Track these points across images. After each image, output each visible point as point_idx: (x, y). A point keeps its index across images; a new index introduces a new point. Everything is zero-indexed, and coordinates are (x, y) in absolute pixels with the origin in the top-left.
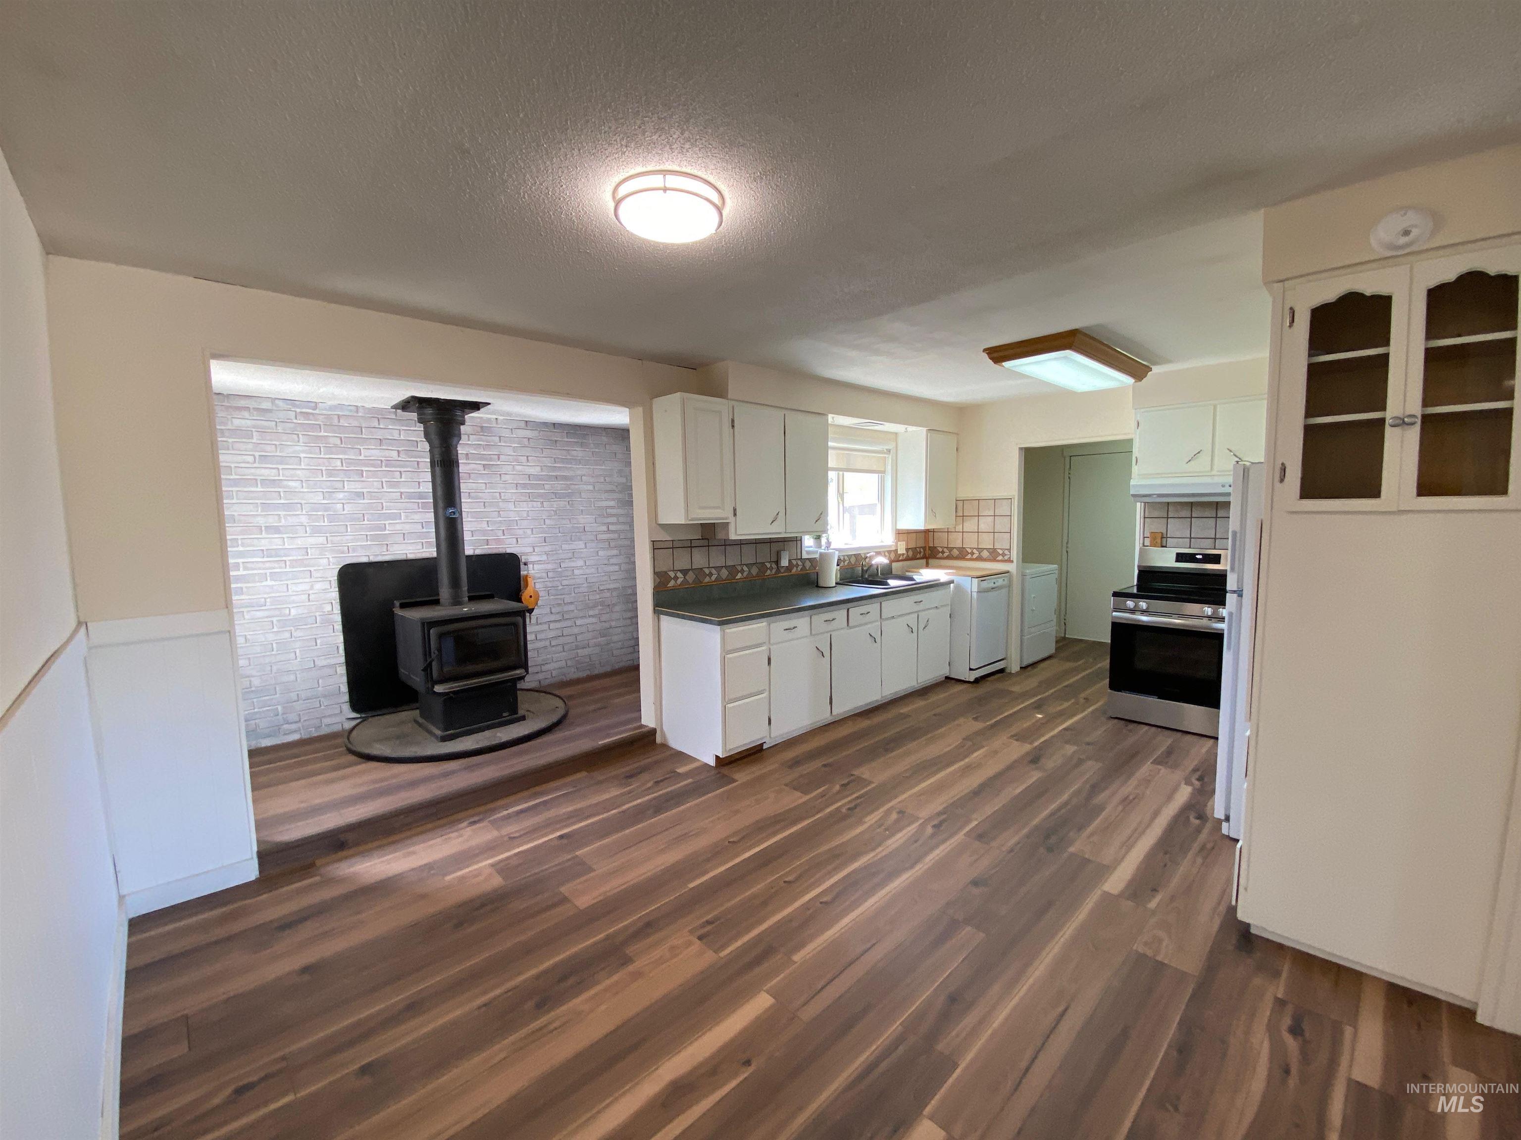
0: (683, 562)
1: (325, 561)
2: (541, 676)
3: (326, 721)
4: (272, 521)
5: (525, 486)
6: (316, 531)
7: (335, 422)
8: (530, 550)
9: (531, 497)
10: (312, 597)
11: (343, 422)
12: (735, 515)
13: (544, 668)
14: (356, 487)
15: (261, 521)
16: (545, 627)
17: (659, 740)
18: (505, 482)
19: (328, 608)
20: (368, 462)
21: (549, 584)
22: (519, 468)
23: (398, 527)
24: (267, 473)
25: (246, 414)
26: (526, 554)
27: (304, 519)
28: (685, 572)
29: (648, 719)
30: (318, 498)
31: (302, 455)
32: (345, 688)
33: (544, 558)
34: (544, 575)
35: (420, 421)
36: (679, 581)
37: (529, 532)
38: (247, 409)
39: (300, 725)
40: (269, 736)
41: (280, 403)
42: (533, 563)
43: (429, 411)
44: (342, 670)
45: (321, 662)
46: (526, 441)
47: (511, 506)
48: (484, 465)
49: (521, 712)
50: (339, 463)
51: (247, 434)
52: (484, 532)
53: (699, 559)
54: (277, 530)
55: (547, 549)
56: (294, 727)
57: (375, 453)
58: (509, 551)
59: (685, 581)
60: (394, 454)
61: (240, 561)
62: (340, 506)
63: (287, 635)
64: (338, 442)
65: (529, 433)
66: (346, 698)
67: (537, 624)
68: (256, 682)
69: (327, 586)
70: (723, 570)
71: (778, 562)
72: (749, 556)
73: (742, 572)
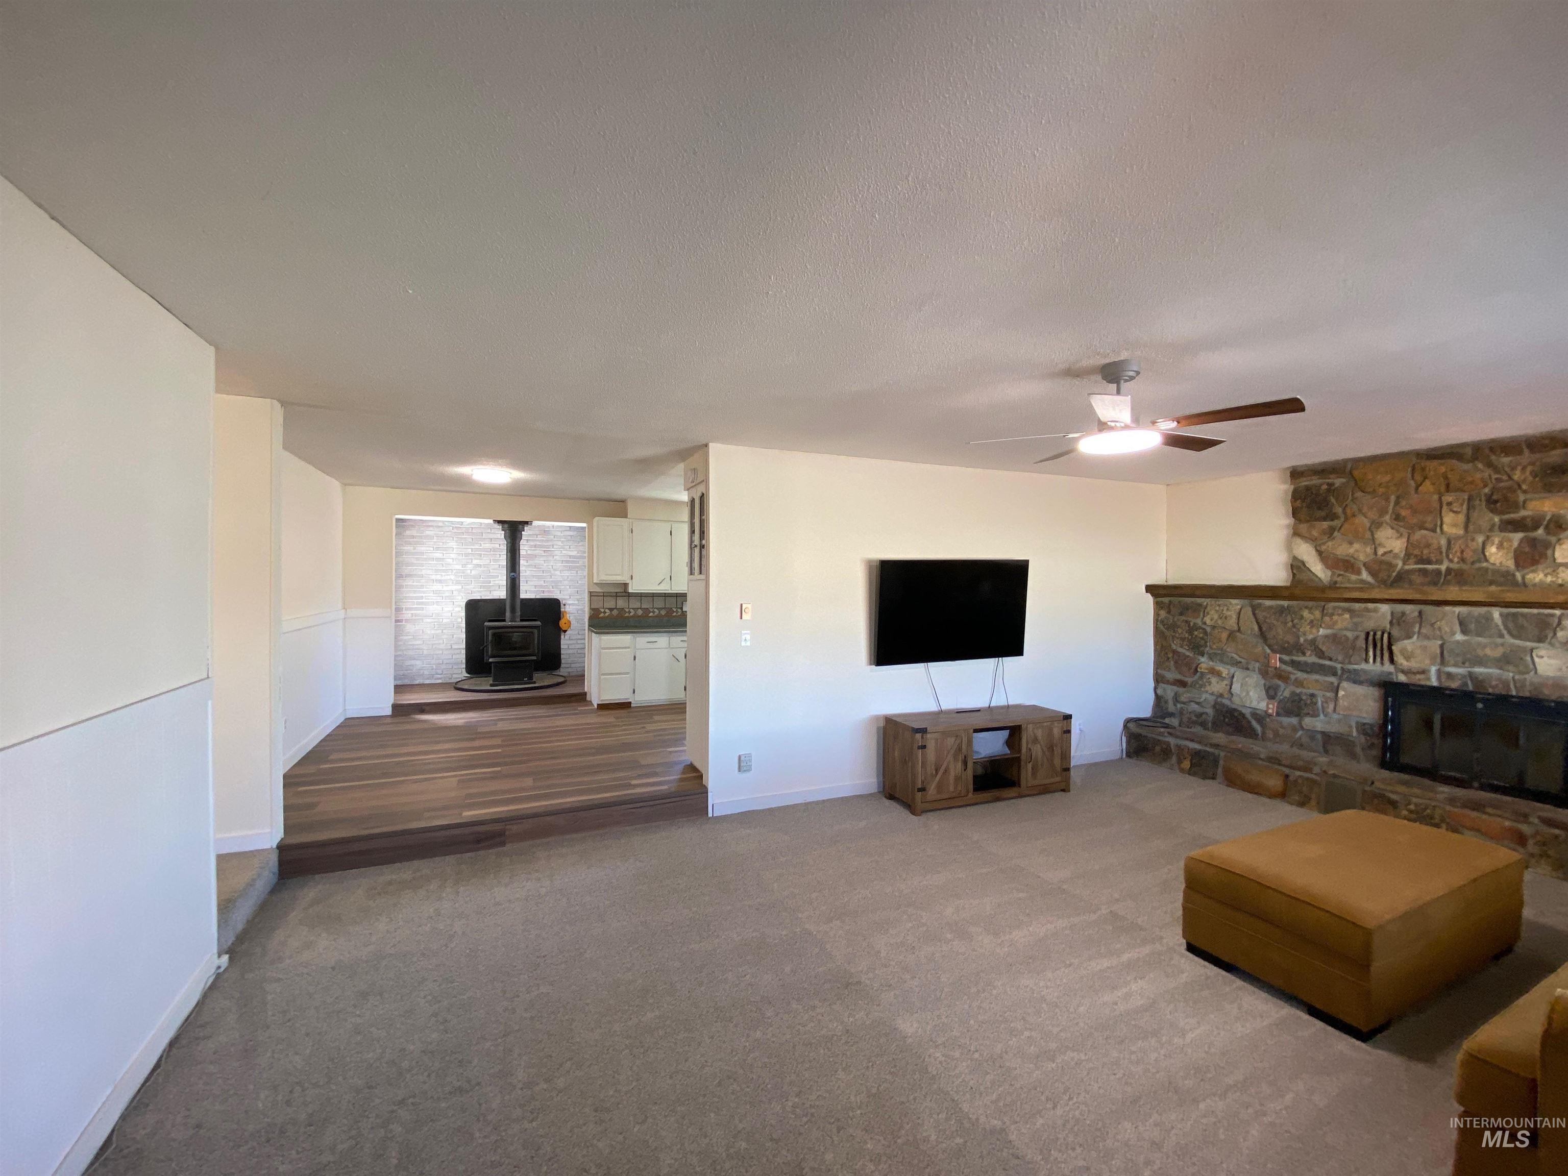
0: (610, 603)
1: (460, 598)
2: (570, 670)
3: (455, 676)
4: (439, 577)
5: (567, 562)
6: (458, 583)
7: (470, 531)
8: (568, 597)
9: (570, 568)
10: (453, 614)
11: (474, 531)
12: (632, 578)
13: (573, 665)
14: (475, 562)
15: (433, 577)
16: (574, 642)
17: (588, 698)
18: (555, 560)
19: (460, 620)
20: (485, 550)
21: (578, 618)
22: (563, 552)
23: (497, 582)
24: (438, 555)
25: (431, 529)
26: (565, 599)
27: (453, 577)
28: (611, 610)
29: (586, 690)
30: (459, 567)
31: (454, 547)
32: (464, 661)
33: (576, 602)
34: (576, 612)
35: (503, 530)
36: (607, 614)
37: (568, 587)
38: (432, 526)
39: (442, 676)
40: (428, 679)
41: (446, 523)
42: (569, 605)
43: (506, 526)
44: (464, 652)
45: (455, 647)
46: (570, 537)
47: (558, 573)
48: (544, 551)
49: (534, 680)
50: (470, 550)
51: (431, 537)
52: (541, 586)
53: (621, 603)
54: (440, 581)
55: (578, 597)
56: (439, 676)
57: (488, 546)
58: (555, 597)
59: (611, 615)
60: (497, 546)
61: (424, 595)
62: (469, 571)
63: (440, 631)
64: (470, 540)
65: (571, 533)
66: (464, 666)
67: (570, 639)
68: (425, 652)
69: (460, 609)
70: (640, 610)
71: (682, 608)
72: (659, 603)
73: (654, 612)
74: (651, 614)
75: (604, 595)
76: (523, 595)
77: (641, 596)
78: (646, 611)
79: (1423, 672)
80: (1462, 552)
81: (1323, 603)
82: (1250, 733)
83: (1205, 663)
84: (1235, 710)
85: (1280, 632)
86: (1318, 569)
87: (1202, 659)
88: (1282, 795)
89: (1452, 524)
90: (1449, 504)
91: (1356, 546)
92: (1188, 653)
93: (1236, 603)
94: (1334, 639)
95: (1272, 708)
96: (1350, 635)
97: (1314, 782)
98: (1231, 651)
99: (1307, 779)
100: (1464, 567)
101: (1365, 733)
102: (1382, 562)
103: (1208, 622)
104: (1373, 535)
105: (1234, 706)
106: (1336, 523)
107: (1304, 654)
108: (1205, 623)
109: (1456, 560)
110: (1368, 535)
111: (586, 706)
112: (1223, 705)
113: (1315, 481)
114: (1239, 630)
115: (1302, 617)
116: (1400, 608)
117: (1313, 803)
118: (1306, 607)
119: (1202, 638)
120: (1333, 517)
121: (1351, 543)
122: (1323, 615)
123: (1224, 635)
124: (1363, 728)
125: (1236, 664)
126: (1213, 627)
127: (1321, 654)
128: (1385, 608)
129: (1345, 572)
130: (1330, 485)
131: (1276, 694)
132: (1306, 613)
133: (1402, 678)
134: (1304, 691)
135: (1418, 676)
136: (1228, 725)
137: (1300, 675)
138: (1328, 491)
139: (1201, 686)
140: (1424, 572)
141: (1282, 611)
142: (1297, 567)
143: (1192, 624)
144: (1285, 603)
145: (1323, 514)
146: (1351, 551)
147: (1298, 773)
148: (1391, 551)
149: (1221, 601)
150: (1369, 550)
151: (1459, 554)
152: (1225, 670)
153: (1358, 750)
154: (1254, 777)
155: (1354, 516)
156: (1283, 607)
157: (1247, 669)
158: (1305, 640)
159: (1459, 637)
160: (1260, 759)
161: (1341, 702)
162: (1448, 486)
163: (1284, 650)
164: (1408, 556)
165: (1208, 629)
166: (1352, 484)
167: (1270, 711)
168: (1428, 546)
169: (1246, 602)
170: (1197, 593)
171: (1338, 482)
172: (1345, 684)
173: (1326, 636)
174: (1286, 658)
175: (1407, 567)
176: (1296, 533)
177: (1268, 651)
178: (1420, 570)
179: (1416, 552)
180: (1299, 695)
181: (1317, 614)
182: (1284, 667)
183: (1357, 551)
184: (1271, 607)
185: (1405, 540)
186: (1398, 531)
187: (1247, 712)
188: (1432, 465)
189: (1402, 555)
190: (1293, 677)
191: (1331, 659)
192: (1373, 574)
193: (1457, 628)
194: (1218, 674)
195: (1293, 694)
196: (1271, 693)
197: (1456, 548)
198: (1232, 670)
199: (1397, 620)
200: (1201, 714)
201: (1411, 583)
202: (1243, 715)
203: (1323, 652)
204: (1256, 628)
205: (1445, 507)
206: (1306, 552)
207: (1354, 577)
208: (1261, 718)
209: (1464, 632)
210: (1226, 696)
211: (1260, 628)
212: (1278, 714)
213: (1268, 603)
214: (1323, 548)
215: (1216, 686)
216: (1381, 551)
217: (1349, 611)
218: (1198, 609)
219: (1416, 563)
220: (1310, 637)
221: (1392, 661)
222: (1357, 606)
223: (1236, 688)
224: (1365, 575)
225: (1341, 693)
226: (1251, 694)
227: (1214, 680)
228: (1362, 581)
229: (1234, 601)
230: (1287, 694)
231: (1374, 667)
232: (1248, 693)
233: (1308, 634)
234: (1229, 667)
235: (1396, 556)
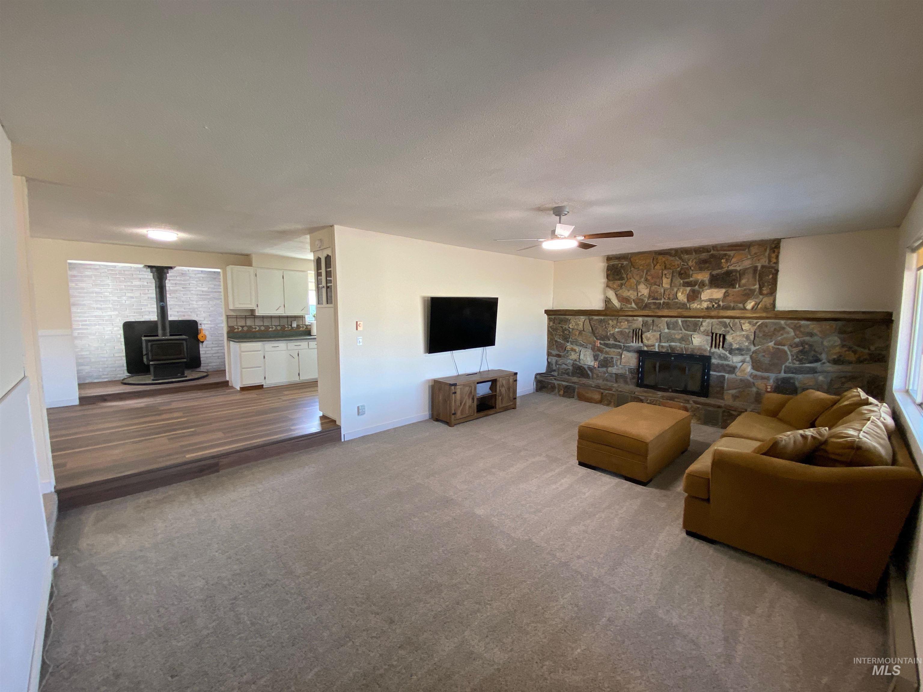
0: (242, 323)
1: (118, 320)
2: (209, 368)
3: (118, 376)
4: (99, 306)
5: (201, 295)
6: (115, 310)
7: (123, 272)
8: (203, 319)
9: (204, 300)
10: (113, 332)
11: (126, 273)
12: (257, 306)
13: (210, 364)
14: (129, 295)
15: (95, 306)
16: (210, 349)
17: (230, 384)
18: (192, 294)
19: (119, 336)
20: (135, 286)
21: (212, 333)
22: (198, 288)
23: (147, 309)
24: (97, 290)
25: (89, 270)
26: (201, 320)
27: (111, 306)
28: (242, 327)
29: (227, 379)
30: (116, 299)
31: (110, 284)
32: (125, 365)
33: (210, 322)
34: (209, 329)
35: (151, 272)
36: (240, 330)
37: (202, 312)
38: (90, 268)
39: (108, 376)
40: (97, 379)
41: (102, 266)
42: (204, 324)
43: (154, 269)
44: (124, 358)
45: (117, 355)
46: (201, 278)
47: (195, 303)
48: (183, 287)
49: (185, 375)
50: (124, 286)
51: (90, 277)
52: (182, 312)
53: (249, 322)
54: (100, 309)
55: (210, 319)
56: (105, 376)
57: (137, 283)
58: (193, 319)
59: (243, 330)
60: (145, 283)
61: (87, 319)
62: (124, 301)
63: (104, 345)
64: (123, 279)
65: (202, 275)
66: (126, 368)
67: (206, 347)
68: (93, 360)
69: (119, 328)
70: (262, 327)
71: (291, 325)
72: (275, 322)
73: (272, 328)
74: (271, 329)
75: (237, 317)
76: (170, 318)
77: (263, 317)
78: (267, 327)
79: (653, 346)
80: (669, 295)
81: (617, 317)
82: (587, 376)
83: (569, 346)
84: (581, 366)
85: (600, 331)
86: (616, 302)
87: (568, 344)
88: (600, 402)
89: (666, 283)
90: (665, 275)
91: (631, 292)
92: (562, 342)
93: (582, 318)
94: (621, 333)
95: (596, 364)
96: (627, 331)
97: (613, 395)
98: (580, 340)
99: (610, 394)
100: (670, 301)
101: (631, 373)
102: (640, 299)
103: (571, 327)
104: (637, 287)
105: (580, 365)
106: (623, 282)
107: (609, 340)
108: (569, 328)
109: (666, 298)
110: (635, 287)
111: (229, 389)
112: (577, 364)
113: (616, 262)
114: (584, 330)
115: (609, 324)
116: (646, 319)
117: (612, 403)
118: (611, 319)
119: (568, 335)
120: (622, 279)
121: (629, 291)
122: (617, 322)
123: (577, 333)
124: (630, 370)
125: (582, 345)
126: (573, 329)
127: (616, 340)
128: (640, 319)
129: (627, 303)
130: (622, 264)
131: (598, 358)
132: (610, 322)
133: (646, 349)
134: (609, 356)
135: (652, 347)
136: (578, 373)
137: (608, 349)
138: (621, 266)
139: (567, 357)
140: (655, 304)
141: (601, 321)
142: (607, 301)
143: (564, 328)
144: (602, 318)
145: (618, 277)
146: (629, 294)
147: (607, 392)
148: (643, 294)
149: (577, 317)
150: (635, 294)
151: (668, 296)
152: (577, 348)
153: (628, 380)
154: (589, 395)
155: (630, 278)
156: (602, 319)
157: (587, 348)
158: (610, 334)
159: (666, 331)
160: (592, 387)
161: (623, 360)
162: (665, 267)
163: (602, 339)
164: (650, 296)
165: (571, 330)
166: (630, 264)
167: (595, 366)
168: (657, 292)
169: (587, 317)
170: (567, 313)
171: (625, 263)
172: (625, 352)
173: (618, 332)
174: (602, 342)
175: (649, 301)
176: (608, 286)
177: (595, 339)
178: (654, 302)
179: (652, 295)
180: (607, 358)
181: (615, 322)
182: (601, 346)
183: (631, 294)
184: (597, 319)
185: (648, 289)
186: (646, 286)
187: (586, 367)
188: (660, 257)
189: (647, 296)
190: (604, 350)
191: (619, 342)
192: (636, 304)
193: (666, 327)
194: (574, 351)
195: (605, 358)
196: (596, 358)
197: (667, 293)
198: (581, 348)
199: (645, 324)
200: (567, 369)
201: (650, 308)
202: (584, 368)
203: (616, 339)
204: (590, 329)
205: (664, 276)
206: (611, 295)
207: (629, 306)
208: (591, 369)
209: (668, 328)
210: (577, 360)
211: (592, 329)
212: (598, 367)
213: (596, 318)
214: (618, 293)
215: (574, 356)
216: (640, 294)
217: (628, 321)
218: (567, 321)
219: (652, 300)
220: (612, 332)
221: (642, 342)
222: (630, 318)
223: (582, 357)
224: (633, 305)
225: (623, 356)
226: (588, 358)
227: (573, 353)
228: (632, 308)
229: (582, 317)
230: (602, 358)
231: (635, 345)
232: (587, 358)
233: (611, 331)
234: (579, 347)
235: (645, 297)
